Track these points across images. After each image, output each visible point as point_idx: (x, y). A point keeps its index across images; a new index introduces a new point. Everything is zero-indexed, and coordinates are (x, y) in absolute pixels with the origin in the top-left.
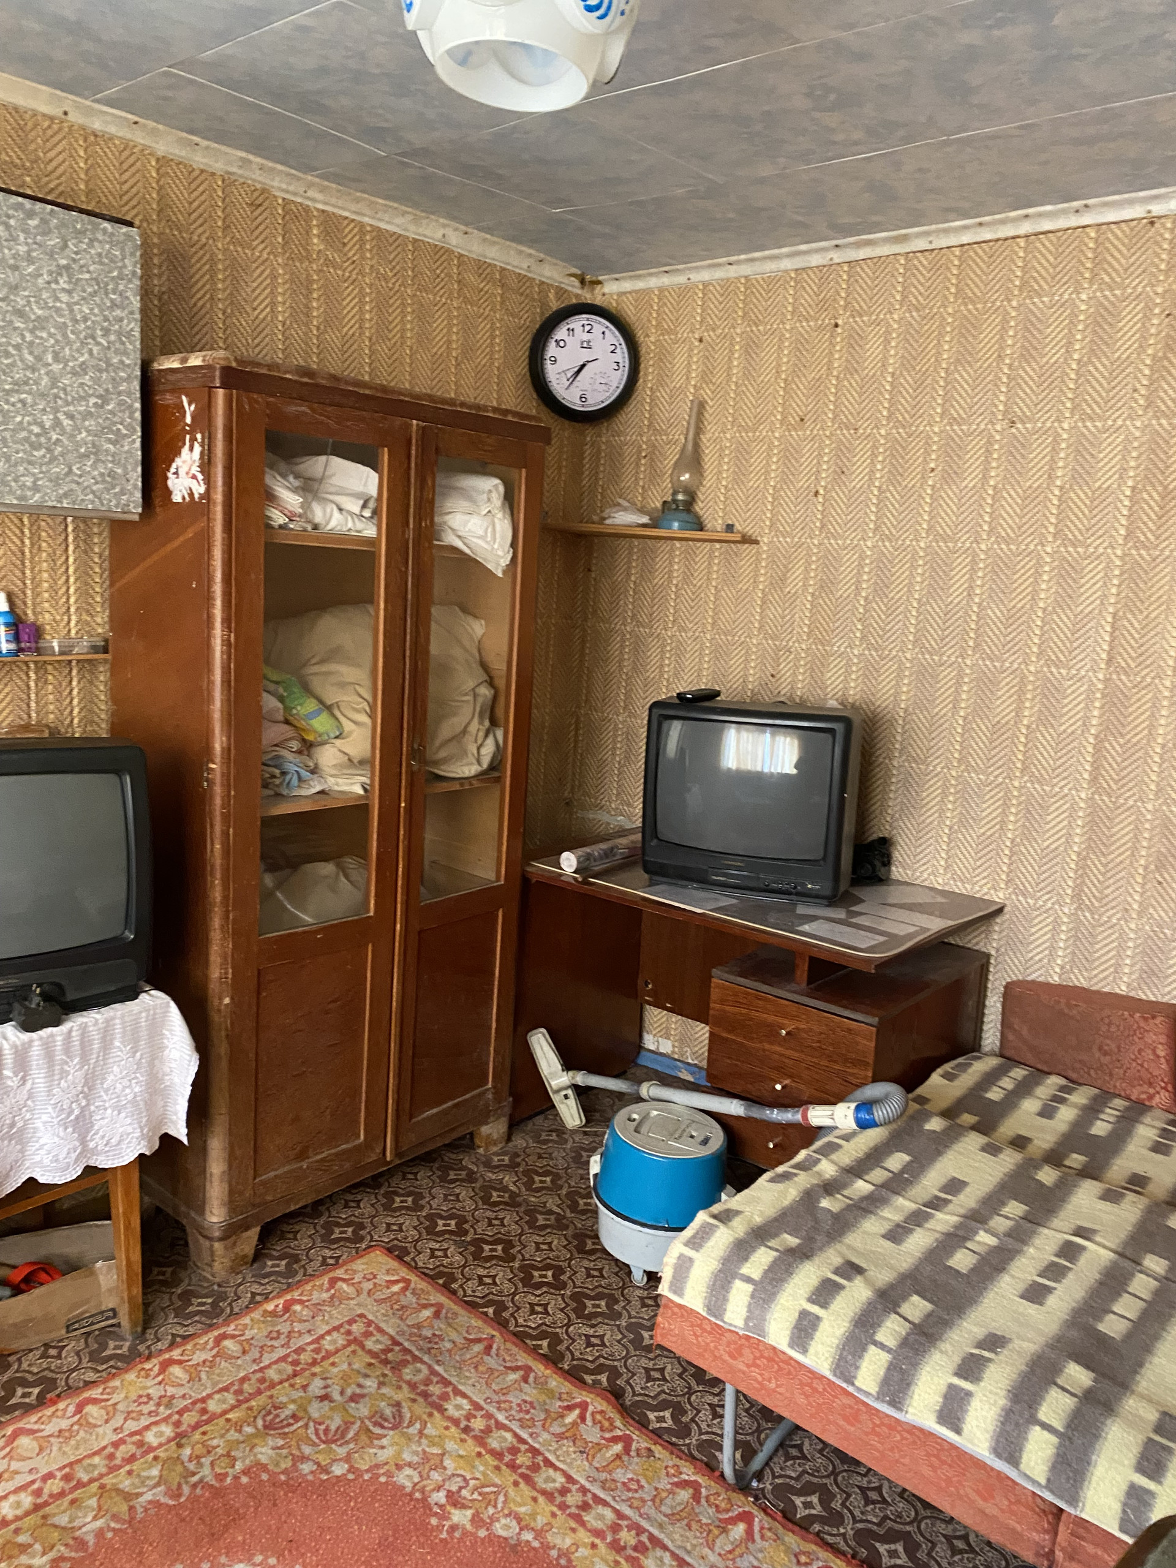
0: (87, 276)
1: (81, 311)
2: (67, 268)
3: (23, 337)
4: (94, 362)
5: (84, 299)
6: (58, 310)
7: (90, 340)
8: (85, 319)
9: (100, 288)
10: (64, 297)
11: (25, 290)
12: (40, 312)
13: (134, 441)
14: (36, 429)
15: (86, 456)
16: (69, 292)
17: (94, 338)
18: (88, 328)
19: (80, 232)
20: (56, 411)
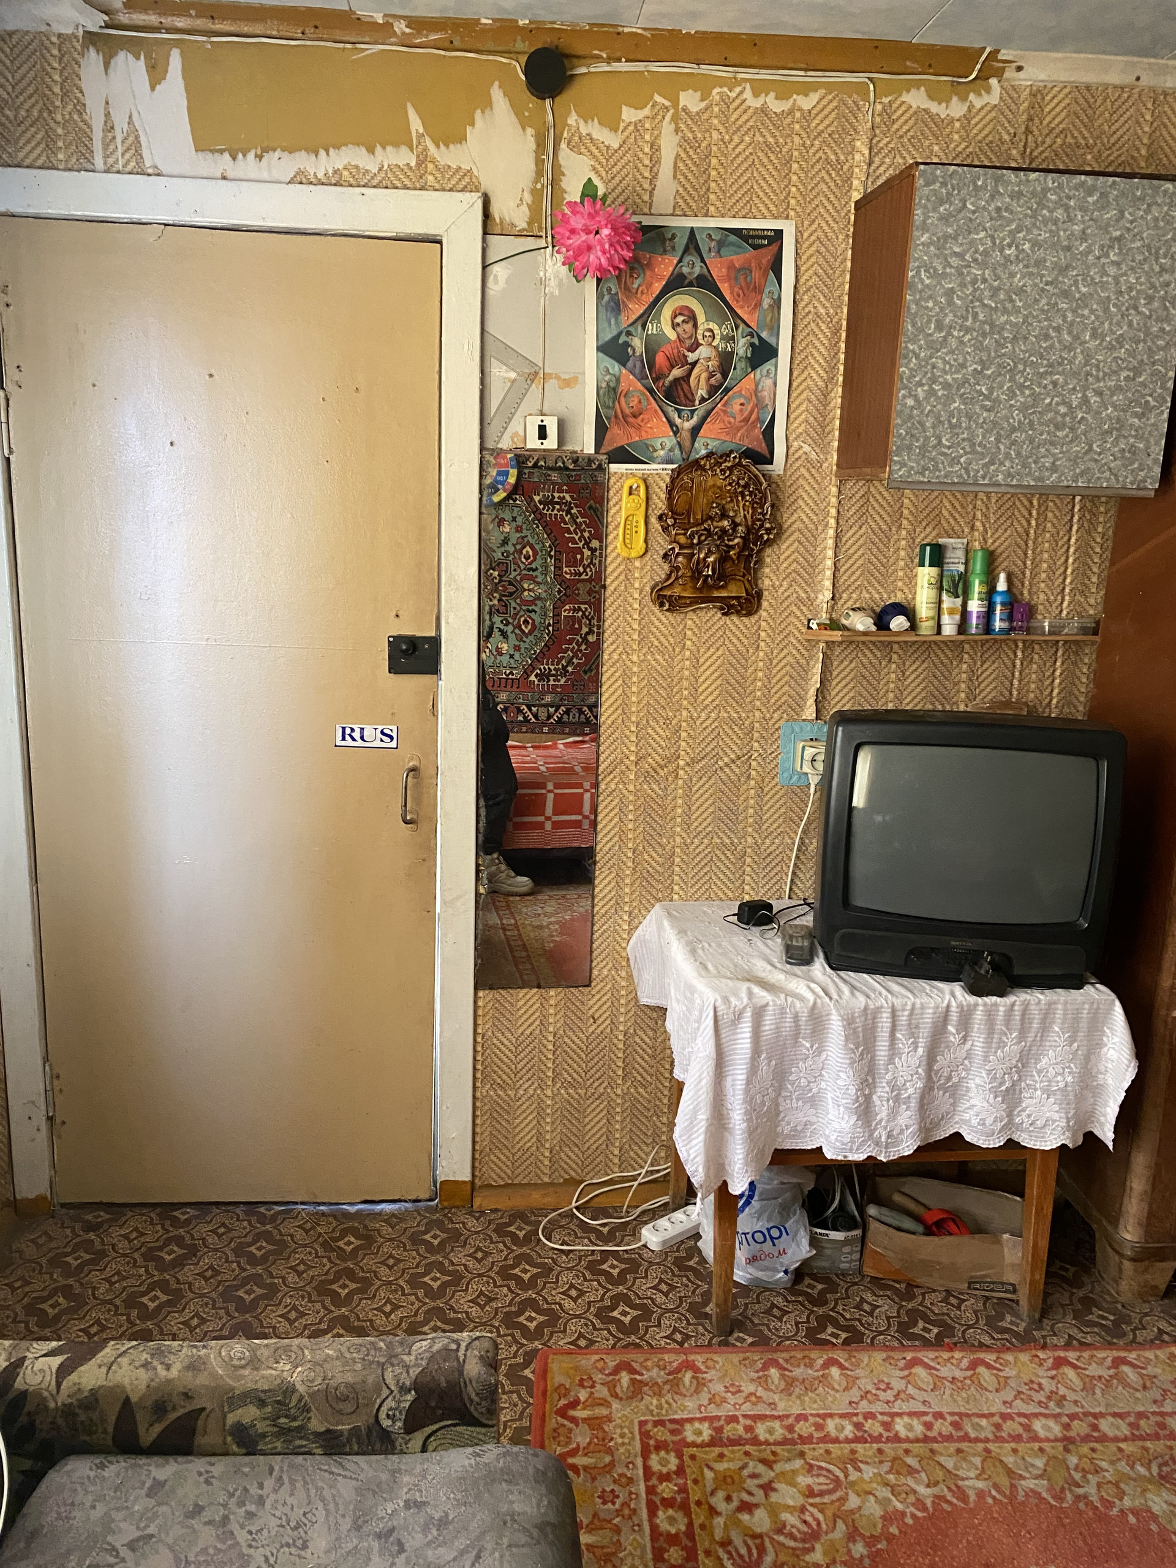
0: (1139, 244)
1: (1127, 281)
2: (1119, 239)
3: (1064, 317)
4: (1131, 335)
5: (1132, 269)
6: (1104, 286)
7: (1132, 312)
8: (1130, 289)
9: (1150, 254)
10: (1112, 270)
11: (1074, 268)
12: (1084, 290)
13: (1162, 412)
14: (1063, 409)
15: (1109, 432)
16: (1117, 264)
17: (1136, 308)
18: (1131, 298)
19: (1139, 199)
20: (1085, 388)
